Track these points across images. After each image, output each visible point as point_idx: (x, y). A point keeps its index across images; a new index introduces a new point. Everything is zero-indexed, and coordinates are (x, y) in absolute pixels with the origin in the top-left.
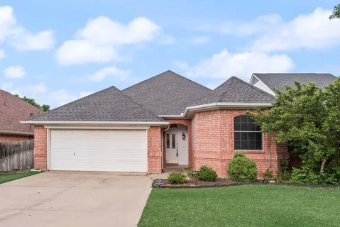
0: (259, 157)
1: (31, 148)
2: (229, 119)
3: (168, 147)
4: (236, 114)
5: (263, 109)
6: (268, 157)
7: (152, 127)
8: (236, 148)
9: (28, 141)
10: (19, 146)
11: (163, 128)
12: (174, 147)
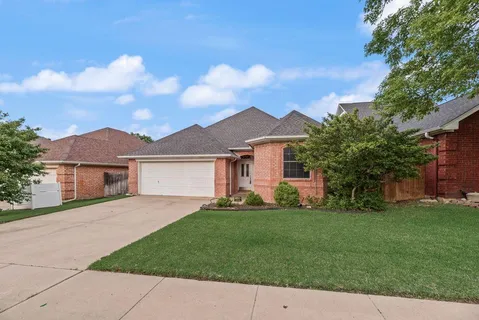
0: (306, 185)
1: (127, 177)
2: (279, 150)
3: (243, 175)
4: (285, 145)
5: (302, 140)
6: (314, 184)
7: (218, 158)
8: (285, 176)
9: (123, 172)
10: (121, 175)
11: (228, 160)
12: (248, 175)
